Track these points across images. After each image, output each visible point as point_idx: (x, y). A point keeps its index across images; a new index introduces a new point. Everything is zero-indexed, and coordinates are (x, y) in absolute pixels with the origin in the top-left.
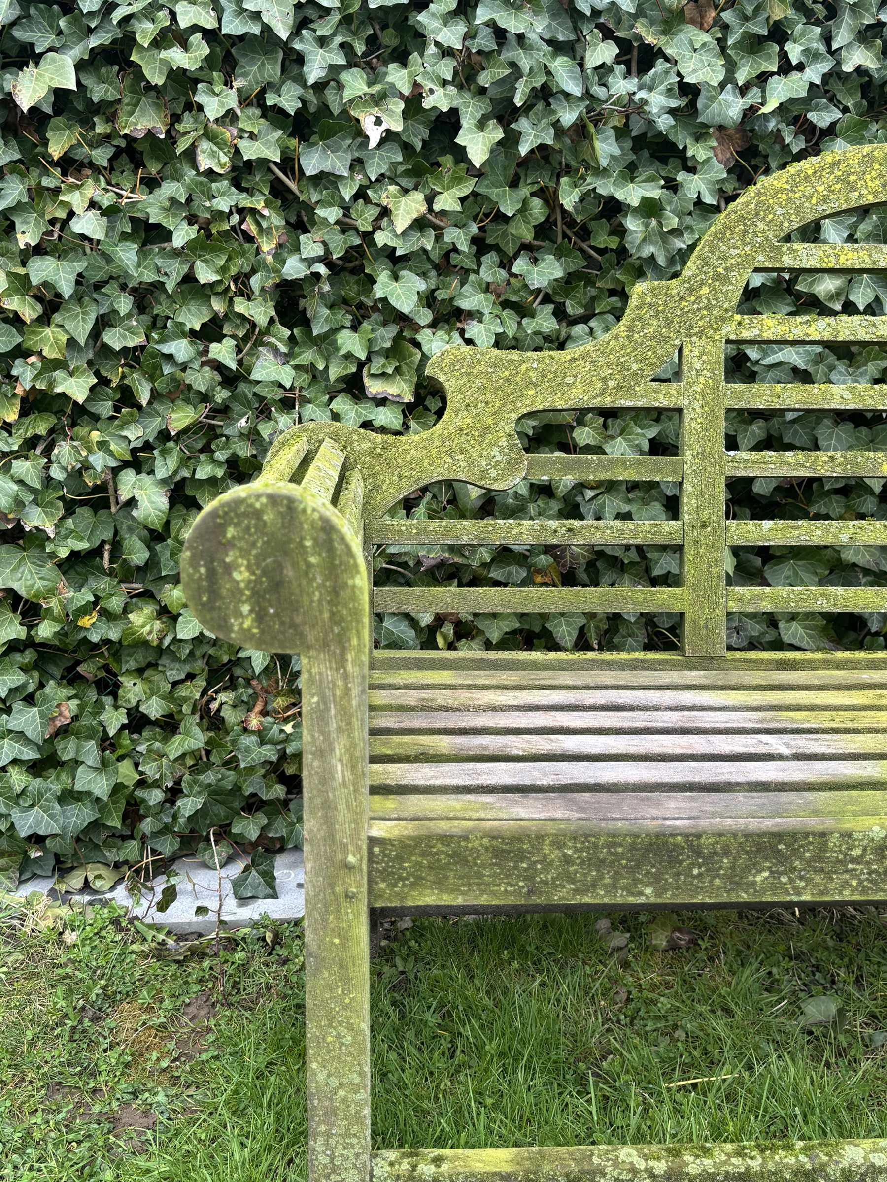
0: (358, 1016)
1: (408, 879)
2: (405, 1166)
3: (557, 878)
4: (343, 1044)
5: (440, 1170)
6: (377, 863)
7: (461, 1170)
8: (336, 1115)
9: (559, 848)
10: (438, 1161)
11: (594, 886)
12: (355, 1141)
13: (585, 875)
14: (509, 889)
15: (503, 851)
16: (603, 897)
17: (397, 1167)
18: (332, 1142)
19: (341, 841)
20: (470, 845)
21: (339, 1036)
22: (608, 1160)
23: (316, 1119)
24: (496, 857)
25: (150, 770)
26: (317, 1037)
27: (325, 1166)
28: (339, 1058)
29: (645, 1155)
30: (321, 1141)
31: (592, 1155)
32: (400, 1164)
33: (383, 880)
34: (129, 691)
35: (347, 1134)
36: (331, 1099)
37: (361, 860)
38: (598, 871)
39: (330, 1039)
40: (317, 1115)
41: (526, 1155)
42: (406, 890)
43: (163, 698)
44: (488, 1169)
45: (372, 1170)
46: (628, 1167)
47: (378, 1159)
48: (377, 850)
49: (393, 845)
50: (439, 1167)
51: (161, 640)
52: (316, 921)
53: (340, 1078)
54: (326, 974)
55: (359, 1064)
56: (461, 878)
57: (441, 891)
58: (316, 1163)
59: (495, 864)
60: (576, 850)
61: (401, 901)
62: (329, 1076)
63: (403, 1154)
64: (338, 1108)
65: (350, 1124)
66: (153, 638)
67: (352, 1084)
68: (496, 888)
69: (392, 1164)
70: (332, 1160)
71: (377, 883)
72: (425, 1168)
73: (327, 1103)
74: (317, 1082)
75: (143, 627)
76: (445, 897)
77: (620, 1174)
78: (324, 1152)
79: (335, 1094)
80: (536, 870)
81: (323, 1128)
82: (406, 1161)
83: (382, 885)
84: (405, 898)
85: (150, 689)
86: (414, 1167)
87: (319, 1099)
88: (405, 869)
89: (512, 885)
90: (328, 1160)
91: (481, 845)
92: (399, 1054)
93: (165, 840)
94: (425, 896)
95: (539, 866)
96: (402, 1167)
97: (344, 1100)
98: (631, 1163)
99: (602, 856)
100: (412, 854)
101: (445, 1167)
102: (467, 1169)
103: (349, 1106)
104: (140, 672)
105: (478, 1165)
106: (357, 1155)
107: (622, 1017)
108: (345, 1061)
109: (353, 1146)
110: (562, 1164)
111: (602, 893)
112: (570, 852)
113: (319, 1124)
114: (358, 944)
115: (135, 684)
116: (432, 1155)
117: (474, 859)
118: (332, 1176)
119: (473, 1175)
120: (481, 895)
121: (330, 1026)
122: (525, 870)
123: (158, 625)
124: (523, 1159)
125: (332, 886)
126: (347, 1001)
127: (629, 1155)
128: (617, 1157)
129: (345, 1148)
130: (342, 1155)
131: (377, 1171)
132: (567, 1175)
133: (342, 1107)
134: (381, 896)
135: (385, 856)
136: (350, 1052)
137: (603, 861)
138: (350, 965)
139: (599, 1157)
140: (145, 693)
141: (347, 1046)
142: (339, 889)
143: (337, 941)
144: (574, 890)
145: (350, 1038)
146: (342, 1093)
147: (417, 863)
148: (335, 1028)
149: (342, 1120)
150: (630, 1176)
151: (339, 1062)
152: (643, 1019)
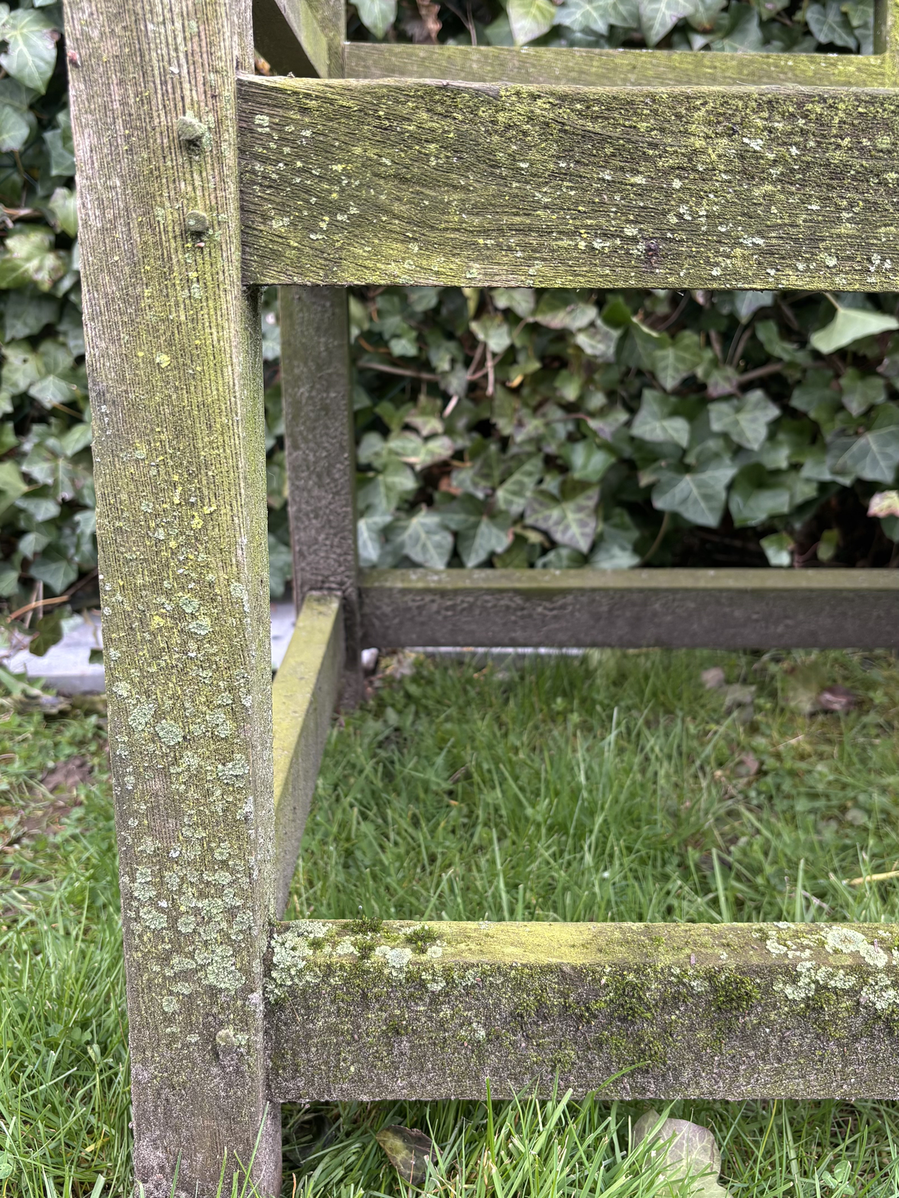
0: (225, 564)
1: (344, 210)
2: (347, 947)
3: (721, 218)
4: (191, 635)
5: (423, 958)
6: (264, 160)
7: (473, 959)
8: (178, 814)
9: (731, 133)
10: (419, 941)
11: (814, 240)
12: (224, 877)
13: (793, 212)
14: (597, 245)
15: (586, 135)
16: (834, 271)
17: (327, 949)
18: (172, 879)
19: (164, 72)
20: (502, 117)
21: (179, 615)
22: (803, 948)
23: (133, 822)
24: (566, 154)
25: (40, 471)
26: (127, 614)
27: (158, 935)
28: (183, 671)
29: (882, 941)
30: (144, 873)
31: (764, 938)
32: (335, 945)
33: (282, 210)
34: (17, 370)
35: (206, 862)
36: (165, 774)
37: (217, 129)
38: (825, 200)
39: (157, 621)
40: (135, 814)
41: (617, 935)
42: (339, 238)
43: (64, 377)
44: (531, 958)
45: (271, 950)
46: (849, 961)
47: (289, 935)
48: (262, 120)
49: (304, 110)
50: (423, 951)
51: (56, 283)
52: (110, 301)
53: (185, 722)
54: (142, 452)
55: (231, 689)
56: (478, 210)
57: (428, 246)
58: (137, 927)
59: (565, 175)
60: (773, 138)
61: (329, 272)
62: (159, 715)
63: (345, 926)
64: (183, 798)
65: (212, 837)
66: (44, 278)
67: (215, 738)
68: (565, 243)
69: (316, 945)
70: (173, 922)
71: (266, 218)
72: (391, 954)
73: (157, 785)
74: (131, 731)
75: (28, 259)
76: (437, 262)
77: (831, 976)
78: (153, 902)
79: (176, 762)
80: (668, 193)
81: (149, 845)
82: (348, 939)
83: (279, 224)
84: (337, 262)
85: (46, 365)
86: (366, 951)
87: (136, 773)
88: (335, 180)
89: (606, 235)
90: (162, 922)
91: (531, 118)
92: (378, 827)
93: (57, 570)
94: (388, 260)
95: (677, 184)
96: (340, 950)
97: (196, 778)
98: (855, 954)
99: (837, 157)
100: (353, 137)
101: (435, 953)
102: (485, 959)
103: (208, 793)
104: (33, 342)
105: (509, 950)
106: (231, 913)
107: (753, 794)
108: (197, 680)
109: (220, 891)
110: (698, 954)
111: (832, 262)
112: (756, 145)
113: (138, 837)
114: (219, 368)
115: (25, 361)
116: (409, 931)
117: (512, 157)
118: (175, 960)
119: (498, 970)
120: (529, 261)
121: (156, 587)
122: (642, 192)
123: (51, 260)
124: (609, 942)
125: (146, 201)
126: (197, 523)
127: (845, 940)
128: (822, 944)
129: (202, 895)
130: (197, 911)
131: (280, 956)
132: (710, 977)
133: (193, 794)
134: (277, 255)
135: (284, 140)
136: (208, 658)
137: (837, 173)
138: (201, 427)
139: (781, 941)
140: (39, 372)
141: (200, 640)
142: (165, 214)
143: (164, 359)
144: (762, 252)
145: (206, 621)
146: (190, 759)
147: (367, 163)
148: (168, 594)
149: (194, 826)
150: (852, 981)
151: (180, 683)
152: (788, 797)
